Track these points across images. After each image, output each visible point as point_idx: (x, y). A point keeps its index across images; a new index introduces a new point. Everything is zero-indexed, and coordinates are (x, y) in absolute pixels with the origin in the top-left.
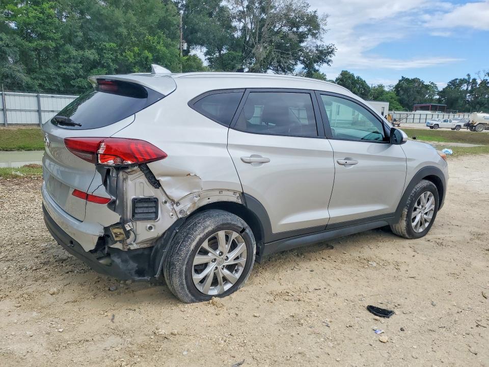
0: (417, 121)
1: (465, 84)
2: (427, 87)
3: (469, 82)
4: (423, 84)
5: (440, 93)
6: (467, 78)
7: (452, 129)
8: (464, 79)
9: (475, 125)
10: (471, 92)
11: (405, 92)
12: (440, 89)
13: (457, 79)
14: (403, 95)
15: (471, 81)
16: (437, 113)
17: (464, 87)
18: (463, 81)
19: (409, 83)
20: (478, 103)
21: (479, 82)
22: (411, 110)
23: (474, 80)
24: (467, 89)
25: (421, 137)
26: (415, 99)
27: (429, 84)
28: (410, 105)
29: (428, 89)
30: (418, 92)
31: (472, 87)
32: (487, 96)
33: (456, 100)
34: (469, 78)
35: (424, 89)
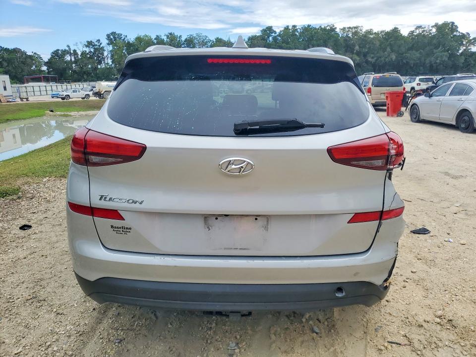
0: (38, 93)
1: (68, 55)
2: (30, 57)
3: (71, 53)
4: (26, 54)
5: (46, 64)
6: (67, 49)
7: (82, 98)
8: (65, 50)
9: (102, 93)
10: (76, 62)
11: (8, 63)
12: (46, 60)
13: (58, 50)
14: (7, 66)
15: (72, 52)
16: (51, 84)
17: (68, 58)
18: (65, 52)
19: (10, 53)
20: (85, 72)
21: (80, 53)
22: (23, 83)
23: (75, 51)
24: (71, 60)
25: (58, 109)
26: (22, 71)
27: (32, 54)
28: (19, 76)
29: (33, 60)
30: (24, 63)
31: (75, 58)
32: (90, 66)
33: (65, 70)
34: (70, 49)
35: (29, 60)
